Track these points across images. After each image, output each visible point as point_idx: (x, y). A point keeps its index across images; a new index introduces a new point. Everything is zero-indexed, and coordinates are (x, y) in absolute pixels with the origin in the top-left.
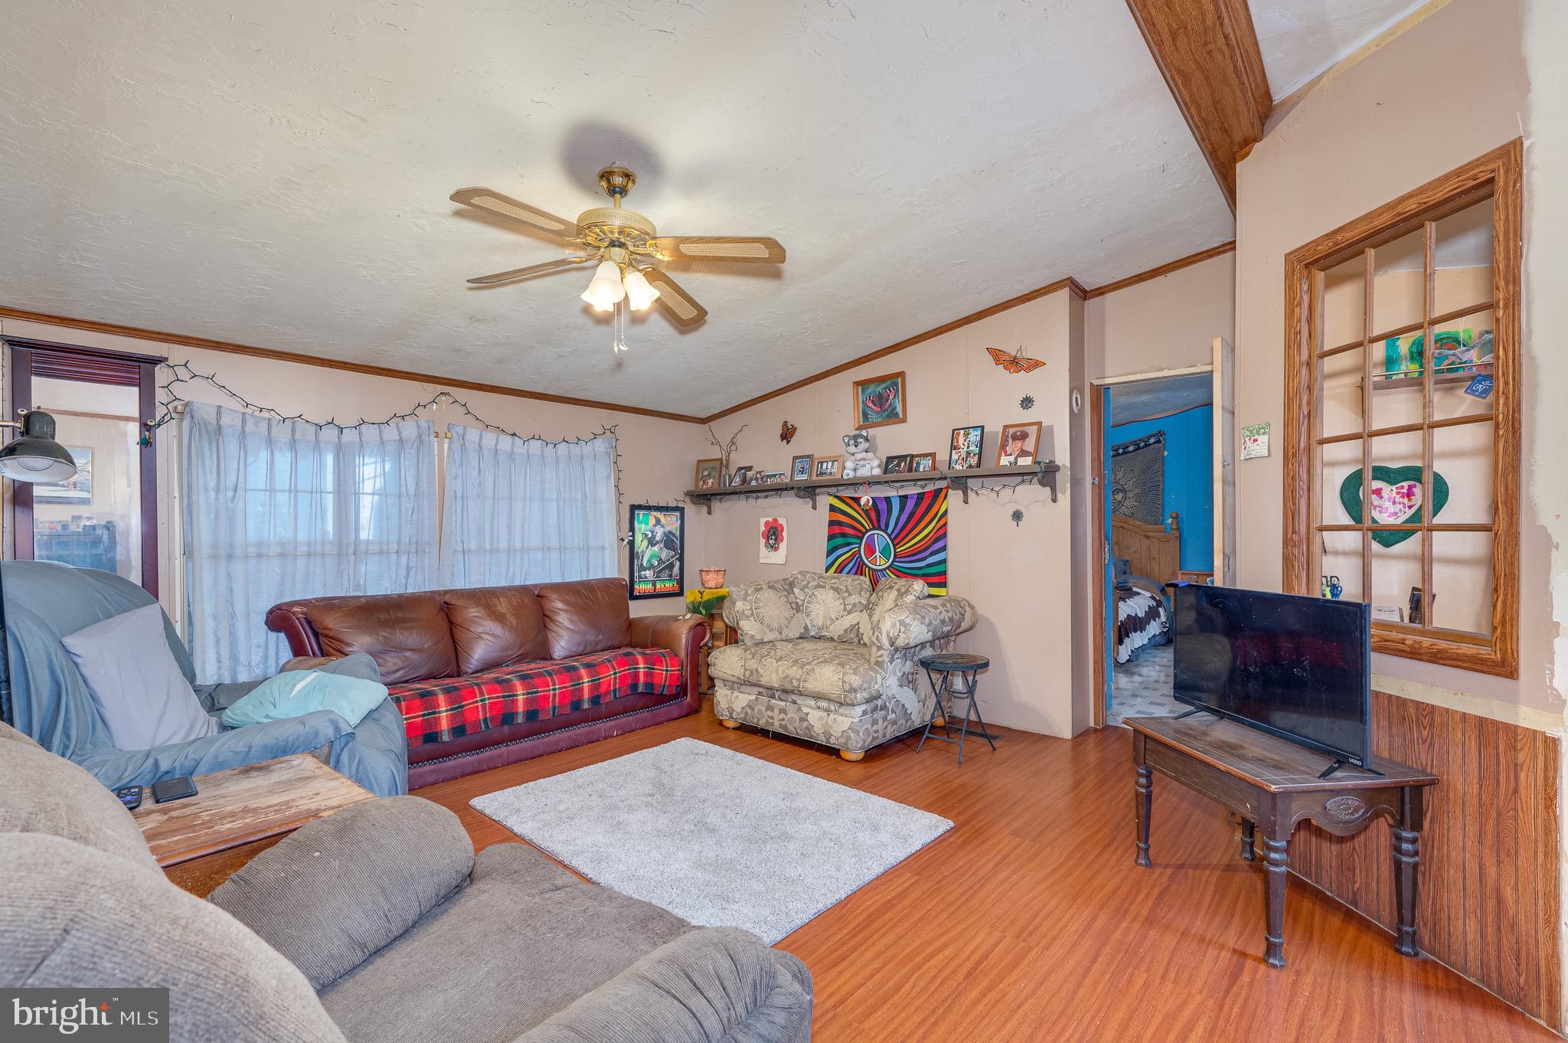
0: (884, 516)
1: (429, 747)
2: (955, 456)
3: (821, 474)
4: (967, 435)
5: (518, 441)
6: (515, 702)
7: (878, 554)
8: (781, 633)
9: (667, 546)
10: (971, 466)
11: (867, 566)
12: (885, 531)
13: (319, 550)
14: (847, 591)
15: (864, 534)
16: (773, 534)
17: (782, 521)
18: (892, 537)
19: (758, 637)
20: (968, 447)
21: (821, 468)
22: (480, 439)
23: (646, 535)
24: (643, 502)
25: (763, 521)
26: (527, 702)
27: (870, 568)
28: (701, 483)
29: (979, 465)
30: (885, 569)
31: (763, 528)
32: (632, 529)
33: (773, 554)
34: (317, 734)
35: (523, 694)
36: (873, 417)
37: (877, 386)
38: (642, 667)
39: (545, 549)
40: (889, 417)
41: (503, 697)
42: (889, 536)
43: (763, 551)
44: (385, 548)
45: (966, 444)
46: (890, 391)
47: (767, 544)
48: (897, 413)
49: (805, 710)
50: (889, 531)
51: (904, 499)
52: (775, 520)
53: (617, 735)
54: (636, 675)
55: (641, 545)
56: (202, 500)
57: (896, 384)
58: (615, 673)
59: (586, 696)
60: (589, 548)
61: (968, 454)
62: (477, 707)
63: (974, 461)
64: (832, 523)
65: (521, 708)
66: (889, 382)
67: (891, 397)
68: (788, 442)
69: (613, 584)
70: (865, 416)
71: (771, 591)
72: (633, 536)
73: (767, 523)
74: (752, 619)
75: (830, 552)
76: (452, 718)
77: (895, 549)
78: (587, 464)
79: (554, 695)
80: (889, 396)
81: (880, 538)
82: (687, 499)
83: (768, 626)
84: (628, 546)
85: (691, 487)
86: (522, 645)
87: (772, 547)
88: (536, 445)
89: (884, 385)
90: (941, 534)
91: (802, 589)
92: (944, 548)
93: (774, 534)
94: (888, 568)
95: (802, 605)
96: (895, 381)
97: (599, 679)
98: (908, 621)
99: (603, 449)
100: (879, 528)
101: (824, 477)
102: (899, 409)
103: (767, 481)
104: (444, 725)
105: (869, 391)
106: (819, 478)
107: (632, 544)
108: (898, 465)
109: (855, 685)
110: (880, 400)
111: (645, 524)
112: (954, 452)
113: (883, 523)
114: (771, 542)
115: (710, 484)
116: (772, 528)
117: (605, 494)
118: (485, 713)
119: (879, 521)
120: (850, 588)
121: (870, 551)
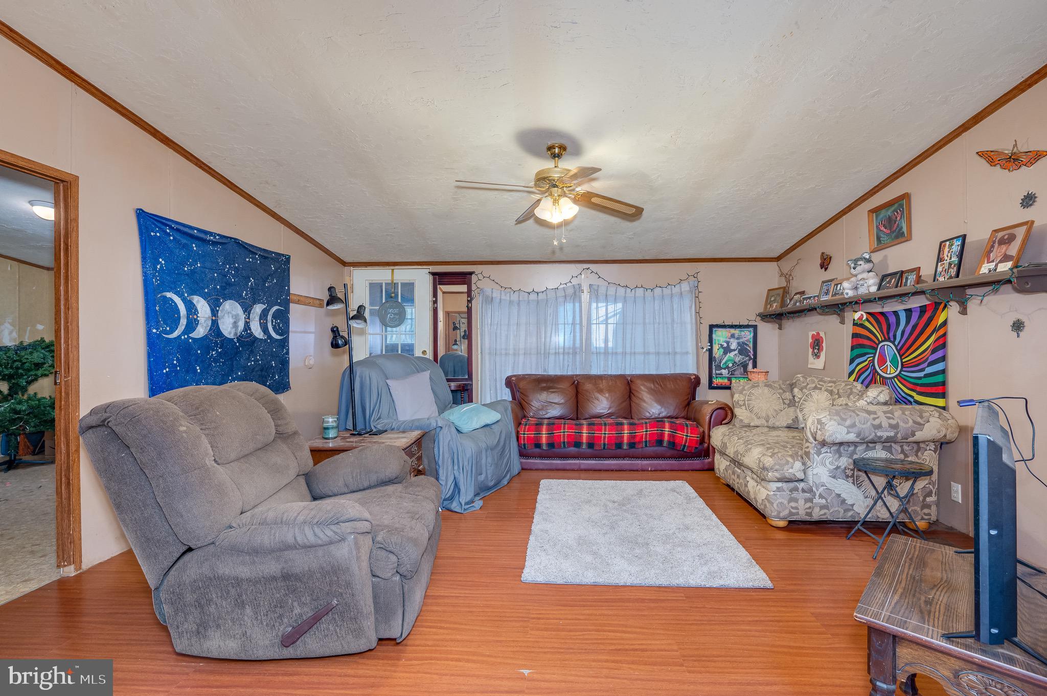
0: (893, 328)
1: (537, 450)
2: (940, 269)
3: (836, 294)
4: (951, 246)
5: (629, 290)
6: (581, 437)
7: (888, 363)
8: (767, 421)
9: (741, 353)
10: (951, 277)
11: (879, 374)
12: (893, 343)
13: (528, 352)
14: (838, 394)
15: (878, 345)
16: (817, 343)
17: (822, 334)
18: (898, 348)
19: (746, 421)
20: (951, 259)
21: (836, 289)
22: (607, 291)
23: (722, 345)
24: (720, 322)
25: (810, 334)
26: (588, 437)
27: (881, 376)
28: (769, 306)
29: (957, 276)
30: (893, 378)
31: (810, 340)
32: (711, 340)
33: (816, 361)
34: (430, 424)
35: (586, 433)
36: (884, 238)
37: (887, 211)
38: (667, 430)
39: (646, 354)
40: (897, 237)
41: (575, 432)
42: (896, 347)
43: (811, 358)
44: (557, 351)
45: (949, 255)
46: (898, 213)
47: (813, 353)
48: (903, 233)
49: (748, 479)
50: (896, 343)
51: (909, 312)
52: (818, 334)
53: (651, 471)
54: (662, 435)
55: (717, 352)
56: (486, 329)
57: (902, 206)
58: (647, 431)
59: (625, 441)
60: (675, 353)
61: (950, 264)
62: (561, 435)
63: (953, 272)
64: (855, 336)
65: (584, 441)
66: (896, 205)
67: (898, 218)
68: (826, 269)
69: (682, 377)
70: (879, 238)
71: (766, 390)
72: (711, 345)
73: (813, 336)
74: (744, 408)
75: (852, 361)
76: (548, 438)
77: (901, 360)
78: (676, 300)
79: (605, 437)
80: (896, 217)
81: (890, 349)
82: (759, 318)
83: (756, 414)
84: (708, 352)
85: (761, 310)
86: (610, 408)
87: (816, 355)
88: (640, 292)
89: (893, 208)
90: (942, 344)
91: (801, 390)
92: (943, 359)
93: (817, 345)
94: (896, 376)
95: (799, 402)
96: (902, 202)
97: (635, 433)
98: (824, 420)
99: (688, 289)
100: (888, 340)
101: (837, 297)
102: (905, 229)
103: (803, 303)
104: (544, 441)
105: (881, 216)
106: (834, 298)
107: (710, 351)
108: (889, 282)
109: (767, 465)
110: (890, 222)
111: (721, 336)
112: (939, 264)
113: (891, 335)
114: (815, 351)
115: (774, 307)
116: (816, 340)
117: (688, 317)
118: (564, 439)
119: (888, 333)
120: (841, 391)
121: (882, 361)
